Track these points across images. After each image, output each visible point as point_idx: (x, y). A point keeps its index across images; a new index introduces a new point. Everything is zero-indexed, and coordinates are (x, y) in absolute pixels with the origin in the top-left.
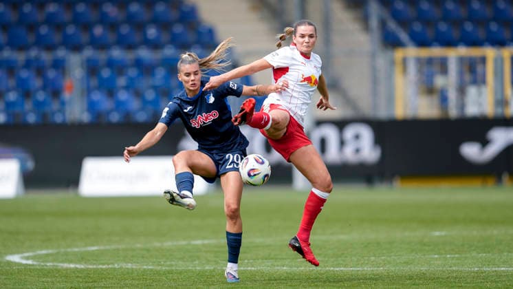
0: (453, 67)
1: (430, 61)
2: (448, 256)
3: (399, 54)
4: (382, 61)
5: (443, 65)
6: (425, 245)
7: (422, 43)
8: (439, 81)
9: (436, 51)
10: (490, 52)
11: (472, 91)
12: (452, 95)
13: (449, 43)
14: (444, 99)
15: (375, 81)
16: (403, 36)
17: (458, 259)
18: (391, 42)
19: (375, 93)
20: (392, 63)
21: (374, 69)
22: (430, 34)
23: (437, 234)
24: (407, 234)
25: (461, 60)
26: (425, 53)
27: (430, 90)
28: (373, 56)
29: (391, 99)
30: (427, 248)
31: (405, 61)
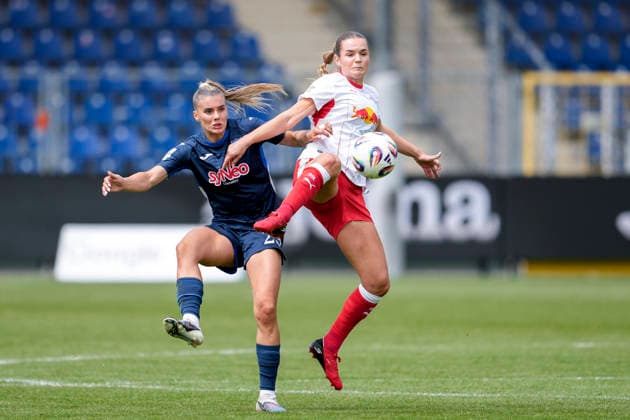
0: (608, 102)
1: (575, 92)
2: (597, 378)
3: (529, 81)
4: (504, 89)
5: (594, 98)
6: (563, 362)
7: (563, 64)
8: (588, 122)
9: (585, 78)
12: (607, 142)
13: (603, 66)
14: (594, 149)
15: (493, 119)
16: (537, 55)
17: (611, 382)
18: (518, 63)
19: (493, 137)
20: (520, 93)
21: (492, 103)
22: (575, 52)
23: (581, 345)
24: (536, 345)
25: (621, 91)
26: (567, 79)
27: (574, 135)
28: (491, 82)
29: (516, 146)
30: (564, 365)
31: (537, 90)
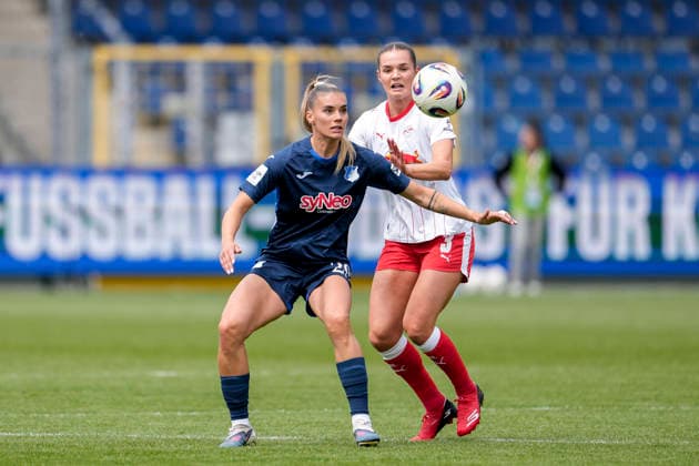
0: (197, 80)
1: (155, 69)
2: (179, 414)
3: (101, 55)
4: (70, 66)
5: (177, 77)
6: (139, 394)
7: (142, 36)
8: (172, 105)
9: (168, 52)
10: (261, 54)
11: (230, 123)
12: (195, 129)
13: (190, 38)
14: (180, 138)
15: (58, 102)
16: (110, 24)
17: (196, 419)
18: (87, 34)
19: (57, 125)
20: (89, 71)
21: (56, 83)
22: (155, 21)
23: (161, 374)
24: (107, 374)
25: (212, 68)
26: (148, 54)
27: (156, 121)
28: (54, 58)
29: (85, 135)
30: (141, 399)
31: (110, 66)
